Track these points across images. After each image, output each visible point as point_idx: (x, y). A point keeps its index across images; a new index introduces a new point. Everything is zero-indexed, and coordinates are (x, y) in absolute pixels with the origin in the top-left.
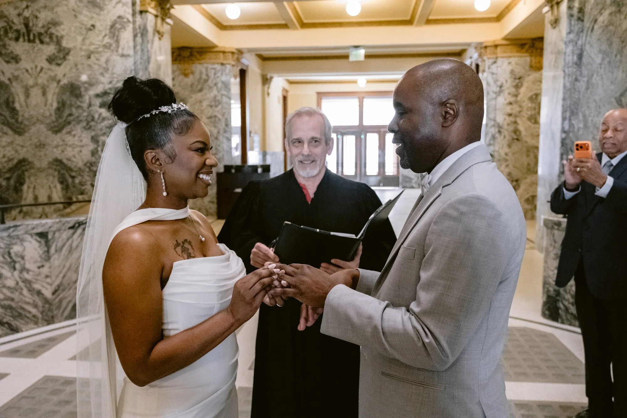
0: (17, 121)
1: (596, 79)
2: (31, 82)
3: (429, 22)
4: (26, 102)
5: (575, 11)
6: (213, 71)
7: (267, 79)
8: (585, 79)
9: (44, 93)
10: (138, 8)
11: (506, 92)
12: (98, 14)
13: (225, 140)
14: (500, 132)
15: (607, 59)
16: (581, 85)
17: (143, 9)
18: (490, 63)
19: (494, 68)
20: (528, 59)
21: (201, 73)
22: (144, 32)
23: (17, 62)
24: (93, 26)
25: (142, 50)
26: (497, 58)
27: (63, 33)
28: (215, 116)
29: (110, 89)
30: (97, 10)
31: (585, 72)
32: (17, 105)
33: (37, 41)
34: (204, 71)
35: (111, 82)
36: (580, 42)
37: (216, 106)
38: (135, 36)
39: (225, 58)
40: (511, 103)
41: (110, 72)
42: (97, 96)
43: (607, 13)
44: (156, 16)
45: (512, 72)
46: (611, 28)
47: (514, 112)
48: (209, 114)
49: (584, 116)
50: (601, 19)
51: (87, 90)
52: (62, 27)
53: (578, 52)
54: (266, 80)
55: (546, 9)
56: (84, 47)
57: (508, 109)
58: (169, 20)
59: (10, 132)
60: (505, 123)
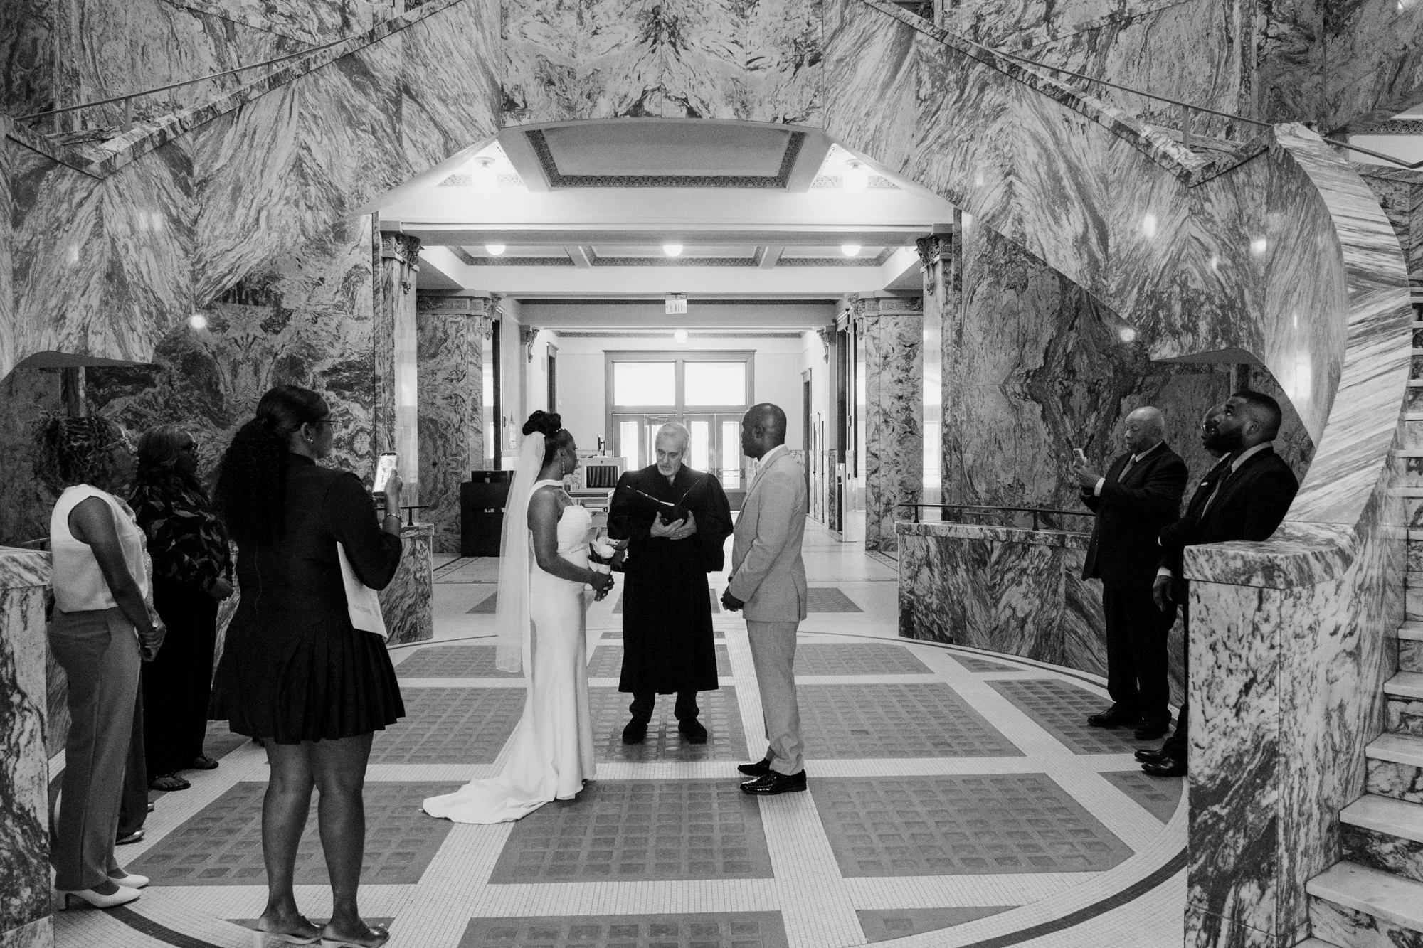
0: (220, 409)
1: (977, 362)
2: (240, 357)
3: (781, 262)
4: (232, 382)
5: (951, 278)
6: (455, 326)
7: (528, 333)
8: (966, 361)
9: (256, 372)
10: (381, 254)
11: (894, 364)
12: (330, 264)
13: (471, 433)
14: (886, 422)
15: (989, 339)
16: (962, 368)
17: (387, 254)
18: (871, 323)
19: (875, 331)
21: (435, 329)
22: (388, 285)
23: (224, 330)
24: (322, 279)
25: (385, 310)
26: (879, 316)
27: (284, 290)
28: (457, 396)
29: (341, 364)
30: (328, 258)
31: (966, 353)
32: (221, 388)
33: (251, 302)
34: (440, 325)
35: (342, 355)
36: (958, 316)
37: (459, 380)
38: (376, 292)
39: (474, 307)
40: (901, 381)
41: (341, 341)
42: (324, 374)
43: (986, 283)
44: (402, 263)
45: (900, 336)
46: (990, 301)
47: (905, 394)
48: (447, 393)
49: (967, 407)
50: (979, 290)
51: (311, 365)
52: (282, 281)
53: (956, 328)
54: (526, 335)
55: (923, 269)
56: (309, 308)
57: (897, 390)
58: (416, 267)
59: (211, 424)
60: (894, 410)
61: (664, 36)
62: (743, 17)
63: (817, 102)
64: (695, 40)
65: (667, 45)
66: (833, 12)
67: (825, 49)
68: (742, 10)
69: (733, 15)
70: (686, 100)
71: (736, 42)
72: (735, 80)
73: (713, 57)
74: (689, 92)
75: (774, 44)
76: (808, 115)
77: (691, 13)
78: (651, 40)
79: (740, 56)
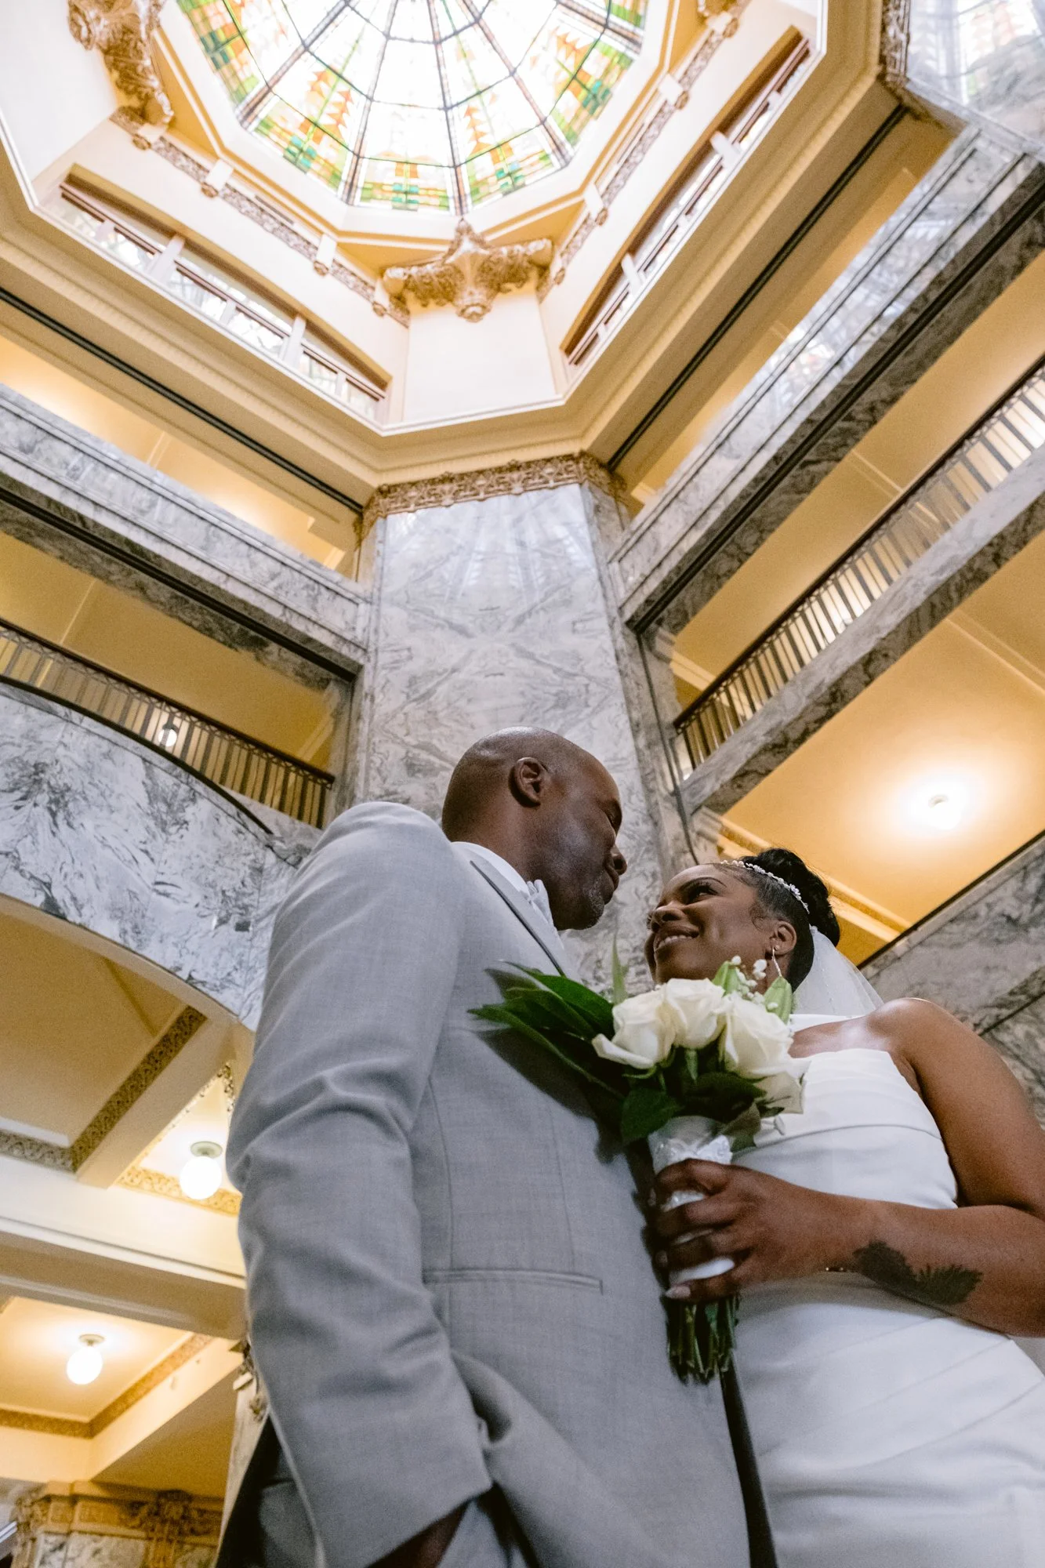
18: (49, 1547)
20: (142, 1545)
26: (69, 1534)
55: (244, 1379)
61: (43, 798)
62: (164, 830)
63: (237, 977)
64: (89, 824)
65: (40, 810)
66: (276, 885)
67: (258, 921)
68: (164, 823)
69: (151, 823)
70: (49, 886)
71: (146, 852)
72: (133, 895)
73: (108, 853)
74: (57, 879)
75: (197, 879)
76: (223, 987)
77: (92, 793)
78: (18, 794)
79: (147, 872)
